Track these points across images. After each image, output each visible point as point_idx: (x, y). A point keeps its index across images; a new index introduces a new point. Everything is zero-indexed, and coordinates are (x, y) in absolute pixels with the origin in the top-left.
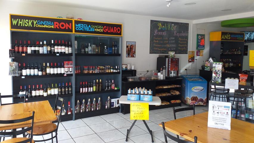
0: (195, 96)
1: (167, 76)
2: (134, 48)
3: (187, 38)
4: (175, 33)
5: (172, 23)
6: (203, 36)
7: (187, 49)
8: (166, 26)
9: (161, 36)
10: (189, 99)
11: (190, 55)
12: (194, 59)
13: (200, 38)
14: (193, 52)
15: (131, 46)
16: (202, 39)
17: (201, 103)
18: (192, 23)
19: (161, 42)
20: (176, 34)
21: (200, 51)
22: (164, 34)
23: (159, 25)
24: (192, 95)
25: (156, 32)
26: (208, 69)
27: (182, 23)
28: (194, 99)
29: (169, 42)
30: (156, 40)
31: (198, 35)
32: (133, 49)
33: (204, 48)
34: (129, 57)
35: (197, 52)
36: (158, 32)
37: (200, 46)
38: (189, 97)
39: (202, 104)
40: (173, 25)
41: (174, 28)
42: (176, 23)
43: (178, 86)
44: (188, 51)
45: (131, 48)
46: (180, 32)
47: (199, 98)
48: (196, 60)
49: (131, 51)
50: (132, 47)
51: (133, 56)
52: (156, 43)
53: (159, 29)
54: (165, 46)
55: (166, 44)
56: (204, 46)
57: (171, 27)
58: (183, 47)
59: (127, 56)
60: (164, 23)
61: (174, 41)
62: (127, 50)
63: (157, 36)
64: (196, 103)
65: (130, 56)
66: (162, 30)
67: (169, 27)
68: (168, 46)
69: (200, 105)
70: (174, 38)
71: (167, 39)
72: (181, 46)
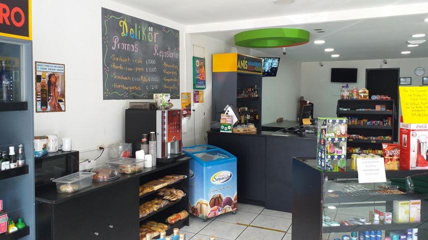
0: (217, 194)
1: (160, 156)
2: (59, 83)
3: (176, 62)
4: (156, 51)
5: (150, 24)
6: (202, 60)
7: (178, 87)
8: (138, 29)
9: (128, 54)
10: (207, 205)
11: (184, 101)
12: (190, 110)
14: (188, 94)
15: (50, 76)
16: (201, 67)
17: (229, 209)
18: (186, 31)
19: (129, 69)
20: (158, 52)
21: (198, 92)
22: (135, 48)
23: (122, 23)
24: (212, 195)
25: (116, 41)
26: (228, 130)
27: (167, 28)
28: (216, 202)
29: (145, 69)
30: (117, 63)
32: (56, 86)
33: (203, 87)
34: (44, 111)
35: (195, 95)
36: (120, 41)
37: (198, 82)
38: (207, 199)
39: (231, 210)
40: (151, 29)
41: (154, 38)
42: (157, 27)
43: (181, 177)
44: (181, 92)
45: (49, 82)
46: (165, 50)
47: (224, 198)
48: (194, 110)
50: (53, 79)
51: (59, 106)
52: (119, 72)
53: (123, 34)
54: (138, 79)
55: (138, 74)
56: (204, 84)
57: (147, 32)
58: (171, 84)
59: (39, 107)
60: (134, 22)
61: (155, 69)
62: (39, 89)
63: (119, 53)
64: (219, 211)
65: (49, 107)
66: (128, 40)
67: (143, 33)
68: (143, 79)
69: (226, 214)
70: (154, 62)
71: (140, 62)
72: (168, 80)
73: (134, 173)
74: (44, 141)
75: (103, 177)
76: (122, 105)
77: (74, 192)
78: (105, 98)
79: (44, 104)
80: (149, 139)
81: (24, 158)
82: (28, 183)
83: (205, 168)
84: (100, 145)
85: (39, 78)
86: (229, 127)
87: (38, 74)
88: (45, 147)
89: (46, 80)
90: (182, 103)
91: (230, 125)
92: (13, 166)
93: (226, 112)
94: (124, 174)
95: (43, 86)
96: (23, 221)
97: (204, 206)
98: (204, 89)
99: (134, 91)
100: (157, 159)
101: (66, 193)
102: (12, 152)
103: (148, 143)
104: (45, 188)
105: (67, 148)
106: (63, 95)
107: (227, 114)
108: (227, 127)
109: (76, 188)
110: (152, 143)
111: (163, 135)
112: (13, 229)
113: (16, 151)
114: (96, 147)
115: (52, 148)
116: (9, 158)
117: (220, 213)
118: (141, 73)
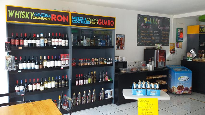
0: (181, 85)
1: (155, 67)
2: (123, 41)
3: (168, 31)
4: (159, 27)
5: (156, 17)
6: (182, 29)
7: (169, 41)
8: (151, 20)
9: (147, 29)
10: (176, 88)
11: (171, 47)
12: (174, 51)
13: (180, 31)
14: (174, 44)
15: (120, 38)
16: (181, 32)
17: (187, 92)
18: (173, 18)
19: (147, 35)
20: (160, 27)
21: (179, 43)
22: (150, 27)
23: (145, 19)
24: (179, 85)
25: (142, 25)
26: (190, 60)
27: (164, 18)
28: (180, 88)
29: (153, 35)
30: (143, 33)
31: (177, 29)
32: (122, 42)
33: (181, 41)
34: (118, 49)
35: (177, 44)
36: (144, 25)
37: (179, 38)
38: (176, 86)
39: (188, 93)
40: (157, 19)
41: (158, 22)
42: (159, 18)
43: (165, 76)
44: (170, 43)
45: (120, 40)
46: (163, 26)
47: (184, 87)
48: (176, 51)
49: (121, 44)
50: (121, 39)
51: (123, 48)
52: (143, 36)
53: (145, 22)
54: (150, 38)
55: (151, 37)
56: (182, 39)
57: (155, 21)
58: (165, 40)
59: (117, 48)
60: (150, 17)
61: (158, 34)
62: (117, 42)
63: (144, 29)
64: (182, 92)
65: (120, 48)
66: (147, 24)
67: (154, 21)
68: (153, 38)
69: (185, 94)
70: (157, 32)
71: (151, 32)
72: (164, 38)
73: (145, 71)
74: (118, 57)
75: (134, 71)
76: (143, 48)
77: (125, 73)
78: (137, 45)
79: (118, 47)
80: (152, 60)
81: (112, 61)
82: (113, 68)
83: (175, 74)
84: (135, 61)
85: (117, 39)
86: (191, 59)
87: (117, 38)
88: (118, 59)
89: (119, 40)
90: (170, 48)
91: (191, 57)
92: (109, 63)
93: (191, 52)
94: (141, 71)
95: (118, 42)
96: (111, 79)
97: (175, 89)
98: (182, 42)
99: (148, 43)
100: (155, 68)
101: (123, 73)
102: (109, 60)
103: (151, 62)
104: (117, 71)
105: (124, 60)
106: (124, 44)
107: (191, 53)
108: (190, 58)
109: (126, 72)
110: (153, 62)
111: (157, 59)
112: (109, 80)
113: (110, 59)
114: (134, 62)
115: (120, 60)
116: (109, 61)
117: (182, 93)
118: (152, 36)
